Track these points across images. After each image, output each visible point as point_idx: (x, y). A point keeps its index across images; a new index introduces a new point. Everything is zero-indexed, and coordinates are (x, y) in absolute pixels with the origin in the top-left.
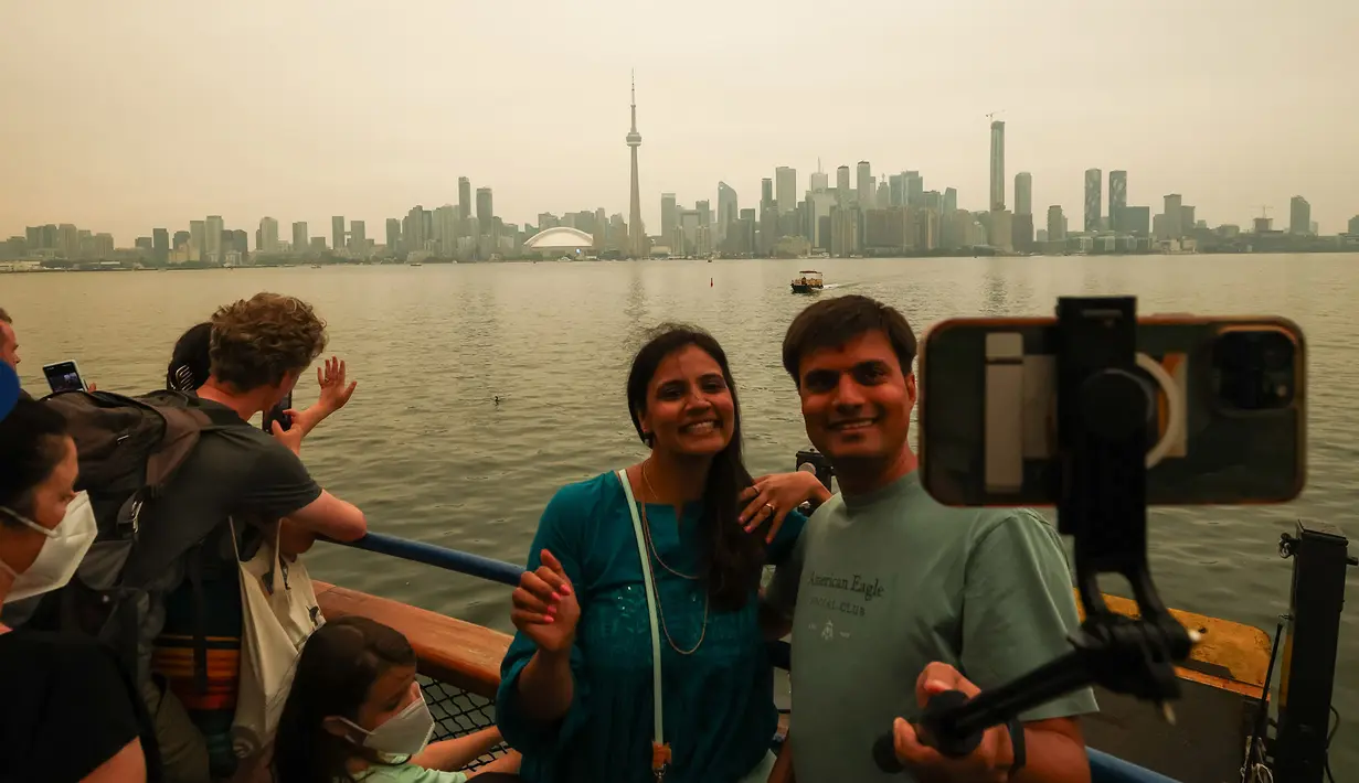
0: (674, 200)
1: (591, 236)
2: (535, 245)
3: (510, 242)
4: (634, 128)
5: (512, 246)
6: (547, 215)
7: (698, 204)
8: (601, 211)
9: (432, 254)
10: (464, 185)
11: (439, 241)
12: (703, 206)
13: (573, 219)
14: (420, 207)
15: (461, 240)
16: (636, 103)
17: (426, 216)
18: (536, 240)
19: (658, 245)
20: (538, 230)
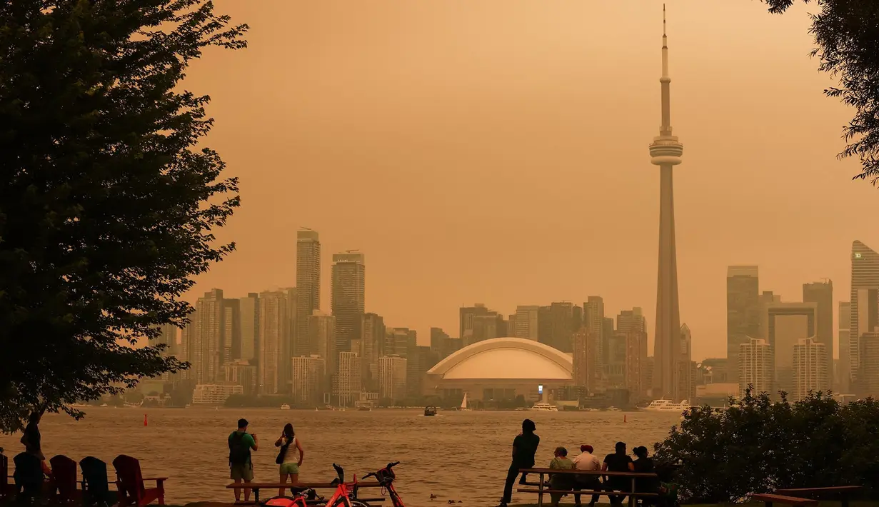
0: (754, 282)
1: (568, 358)
2: (447, 377)
3: (397, 366)
4: (666, 130)
5: (402, 375)
6: (480, 309)
7: (809, 291)
8: (595, 303)
9: (238, 389)
10: (309, 247)
11: (254, 362)
12: (819, 293)
13: (534, 323)
14: (219, 293)
15: (298, 362)
16: (670, 76)
17: (229, 310)
18: (452, 365)
19: (716, 380)
20: (457, 344)
